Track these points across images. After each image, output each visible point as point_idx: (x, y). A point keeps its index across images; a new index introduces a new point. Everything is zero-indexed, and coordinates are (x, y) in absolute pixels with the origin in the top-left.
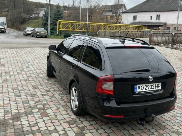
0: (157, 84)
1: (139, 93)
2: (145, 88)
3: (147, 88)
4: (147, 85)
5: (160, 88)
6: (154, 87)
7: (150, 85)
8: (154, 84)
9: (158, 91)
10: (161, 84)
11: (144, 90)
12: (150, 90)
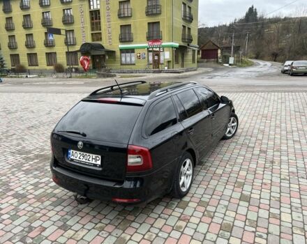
0: (94, 156)
1: (72, 160)
2: (79, 156)
3: (82, 157)
4: (82, 153)
5: (99, 163)
6: (91, 159)
7: (85, 154)
8: (91, 155)
9: (95, 165)
10: (100, 157)
11: (78, 159)
12: (84, 160)
